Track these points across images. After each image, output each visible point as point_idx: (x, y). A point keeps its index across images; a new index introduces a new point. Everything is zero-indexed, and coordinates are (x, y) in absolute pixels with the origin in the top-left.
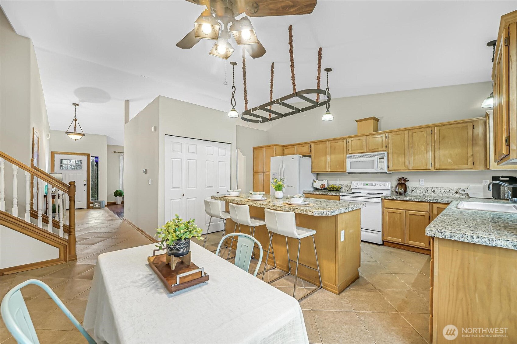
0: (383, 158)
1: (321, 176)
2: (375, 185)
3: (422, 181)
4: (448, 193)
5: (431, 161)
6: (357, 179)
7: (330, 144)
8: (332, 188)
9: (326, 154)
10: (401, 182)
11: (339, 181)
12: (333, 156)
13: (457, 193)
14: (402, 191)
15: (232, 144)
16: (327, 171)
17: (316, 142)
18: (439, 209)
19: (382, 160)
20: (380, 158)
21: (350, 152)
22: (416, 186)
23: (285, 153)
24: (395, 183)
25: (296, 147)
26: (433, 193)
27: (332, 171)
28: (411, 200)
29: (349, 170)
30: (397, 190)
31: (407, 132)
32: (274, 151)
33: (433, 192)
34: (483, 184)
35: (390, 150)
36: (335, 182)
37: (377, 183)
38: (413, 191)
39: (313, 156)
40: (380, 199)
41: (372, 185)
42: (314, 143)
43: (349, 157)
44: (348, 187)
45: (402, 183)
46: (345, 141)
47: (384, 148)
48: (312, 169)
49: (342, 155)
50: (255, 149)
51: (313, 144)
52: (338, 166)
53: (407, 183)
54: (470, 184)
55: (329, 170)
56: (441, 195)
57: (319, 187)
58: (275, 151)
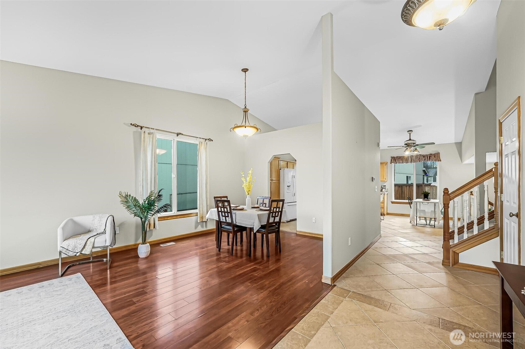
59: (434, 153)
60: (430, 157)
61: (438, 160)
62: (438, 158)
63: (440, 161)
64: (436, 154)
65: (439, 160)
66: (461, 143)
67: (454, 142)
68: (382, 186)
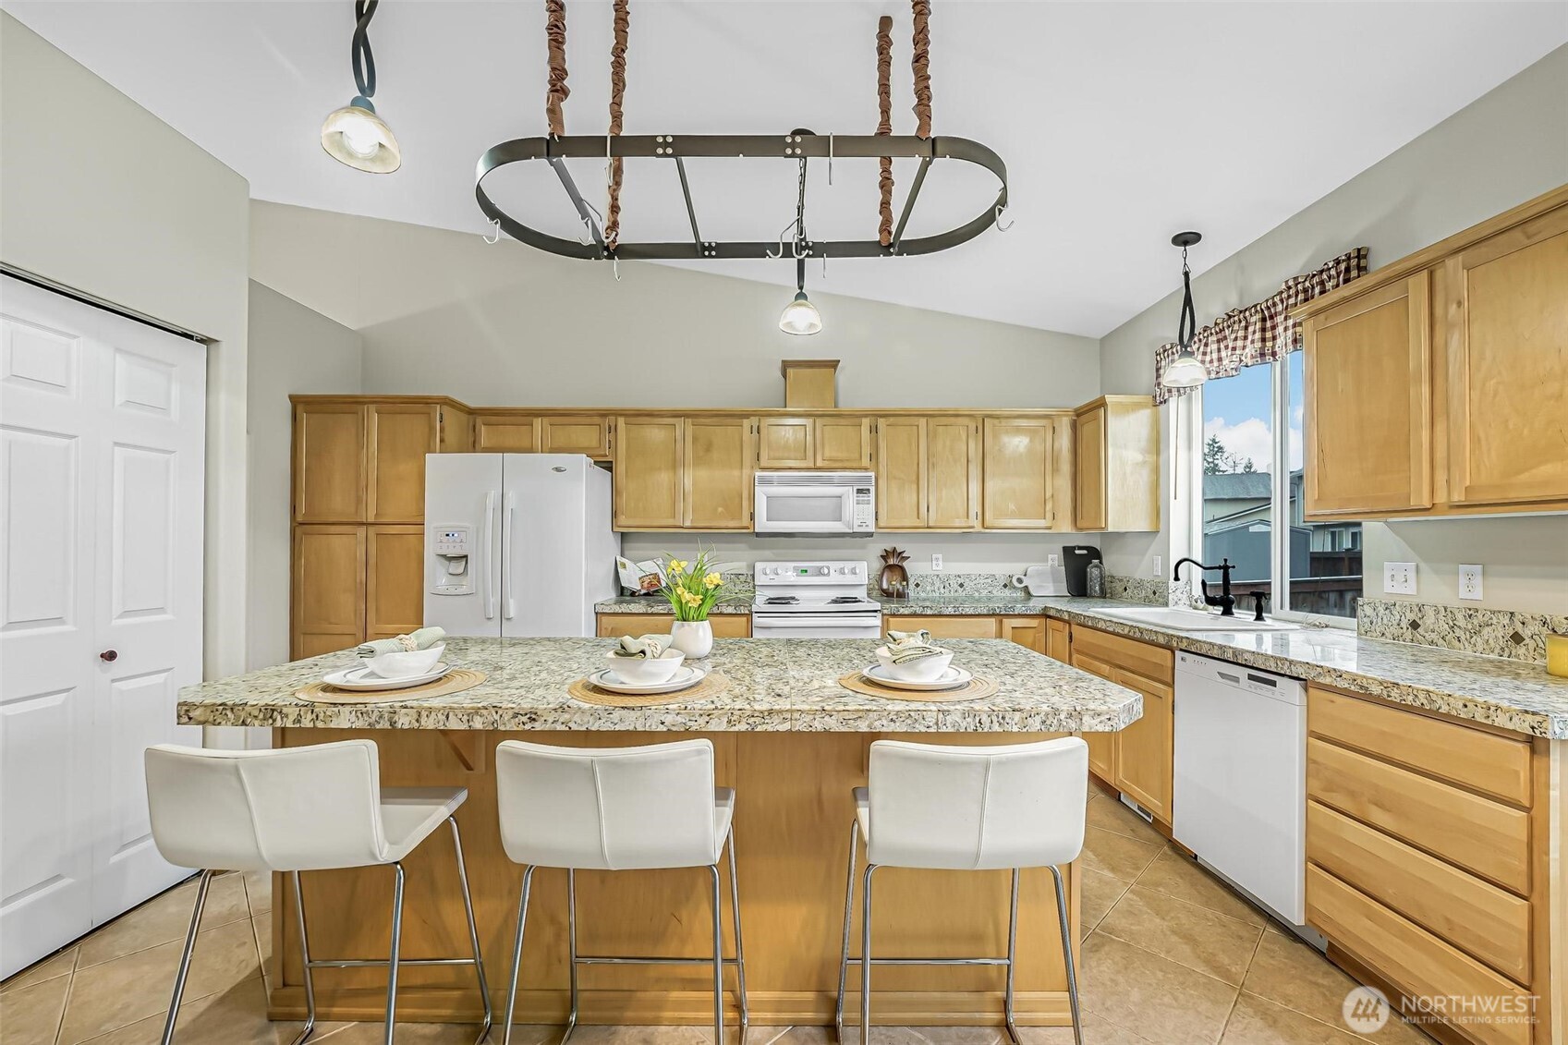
0: (866, 491)
1: (638, 545)
2: (828, 574)
3: (937, 559)
4: (990, 589)
5: (975, 507)
6: (767, 553)
7: (690, 430)
9: (675, 464)
10: (891, 561)
12: (703, 473)
13: (1005, 586)
14: (897, 585)
15: (224, 350)
16: (678, 524)
17: (633, 414)
18: (1015, 630)
19: (863, 497)
20: (858, 490)
21: (764, 463)
22: (924, 573)
23: (483, 442)
24: (878, 564)
25: (537, 422)
26: (960, 590)
27: (695, 525)
28: (957, 613)
29: (763, 524)
30: (885, 586)
31: (923, 421)
32: (432, 428)
33: (961, 585)
34: (1050, 562)
35: (882, 469)
37: (834, 565)
38: (917, 585)
39: (621, 468)
40: (879, 615)
41: (819, 573)
42: (625, 417)
43: (764, 481)
45: (893, 564)
46: (746, 423)
47: (865, 462)
48: (614, 515)
49: (736, 473)
50: (300, 404)
51: (621, 421)
52: (720, 509)
53: (905, 564)
54: (1028, 564)
55: (688, 524)
56: (977, 594)
57: (636, 586)
58: (442, 430)
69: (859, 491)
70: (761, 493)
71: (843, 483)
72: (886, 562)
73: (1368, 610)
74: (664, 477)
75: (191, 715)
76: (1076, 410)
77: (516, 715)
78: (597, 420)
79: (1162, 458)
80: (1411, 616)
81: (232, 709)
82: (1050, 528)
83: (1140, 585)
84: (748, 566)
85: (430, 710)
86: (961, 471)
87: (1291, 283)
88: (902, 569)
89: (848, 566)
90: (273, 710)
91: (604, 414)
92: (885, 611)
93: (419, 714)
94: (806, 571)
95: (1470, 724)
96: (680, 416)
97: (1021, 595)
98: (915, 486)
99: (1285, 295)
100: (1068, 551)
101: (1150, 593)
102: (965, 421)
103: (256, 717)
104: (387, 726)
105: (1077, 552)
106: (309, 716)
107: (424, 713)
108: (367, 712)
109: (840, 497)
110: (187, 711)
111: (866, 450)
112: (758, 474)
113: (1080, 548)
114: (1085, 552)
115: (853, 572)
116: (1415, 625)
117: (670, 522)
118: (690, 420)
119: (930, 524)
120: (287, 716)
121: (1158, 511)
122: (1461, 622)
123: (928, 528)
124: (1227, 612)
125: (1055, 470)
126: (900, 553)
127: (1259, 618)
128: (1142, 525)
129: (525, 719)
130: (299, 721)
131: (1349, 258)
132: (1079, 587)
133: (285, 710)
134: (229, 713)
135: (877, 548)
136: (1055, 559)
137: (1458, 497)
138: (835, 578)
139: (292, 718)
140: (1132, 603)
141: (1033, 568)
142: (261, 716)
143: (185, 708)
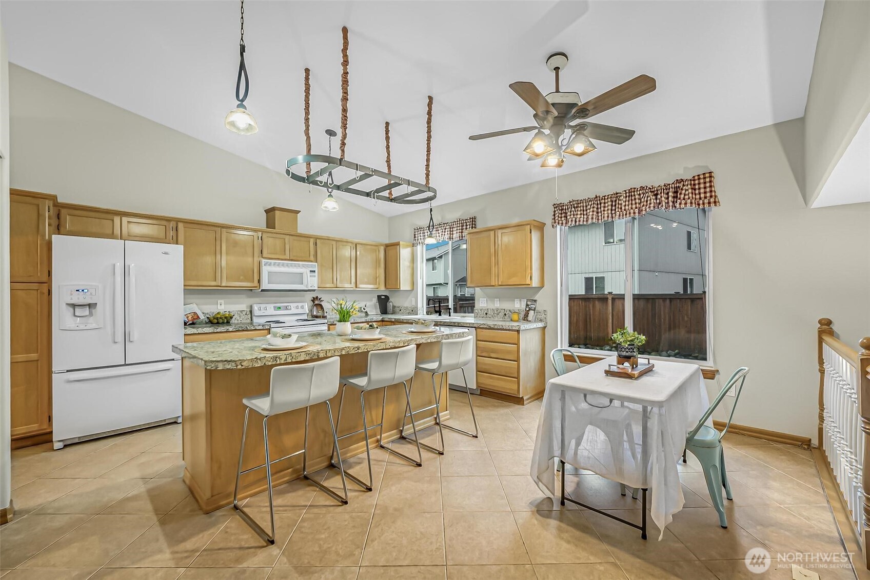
0: (314, 272)
2: (291, 309)
5: (353, 280)
7: (223, 234)
8: (221, 318)
9: (216, 253)
10: (316, 302)
11: (223, 305)
12: (232, 258)
13: (359, 311)
14: (320, 312)
16: (217, 285)
17: (188, 223)
19: (313, 274)
21: (265, 255)
29: (265, 285)
30: (315, 313)
31: (334, 243)
34: (374, 302)
36: (215, 306)
37: (293, 305)
38: (327, 312)
40: (326, 325)
41: (286, 308)
42: (184, 222)
43: (266, 265)
44: (242, 315)
45: (317, 304)
46: (255, 235)
47: (312, 258)
51: (181, 225)
52: (242, 277)
55: (222, 284)
58: (49, 217)
59: (691, 178)
60: (676, 192)
61: (706, 201)
62: (705, 193)
63: (715, 202)
64: (699, 179)
65: (712, 200)
66: (801, 122)
67: (770, 122)
68: (529, 303)
69: (311, 271)
70: (265, 270)
71: (303, 266)
72: (314, 303)
73: (476, 311)
74: (209, 260)
75: (242, 364)
76: (386, 244)
77: (354, 349)
78: (164, 223)
79: (415, 265)
80: (486, 312)
81: (260, 359)
82: (377, 288)
83: (406, 308)
84: (247, 307)
85: (330, 350)
86: (348, 264)
87: (458, 220)
88: (321, 305)
89: (300, 305)
90: (276, 358)
91: (168, 220)
92: (329, 323)
93: (326, 352)
94: (280, 308)
95: (509, 330)
96: (218, 227)
97: (364, 315)
98: (331, 270)
99: (456, 223)
100: (379, 297)
101: (411, 311)
102: (350, 244)
103: (269, 361)
104: (317, 357)
105: (382, 297)
106: (290, 358)
107: (328, 351)
108: (310, 354)
109: (302, 273)
110: (241, 363)
111: (312, 252)
112: (264, 261)
113: (383, 296)
114: (384, 297)
115: (302, 307)
116: (486, 314)
117: (214, 283)
118: (225, 229)
119: (338, 286)
120: (281, 359)
121: (413, 283)
122: (495, 312)
123: (337, 287)
124: (440, 315)
125: (379, 266)
126: (320, 299)
127: (450, 316)
128: (408, 288)
129: (356, 349)
130: (286, 360)
131: (472, 218)
132: (384, 311)
133: (281, 357)
134: (259, 361)
135: (311, 296)
136: (375, 300)
137: (500, 283)
138: (294, 311)
139: (283, 359)
140: (403, 314)
141: (368, 304)
142: (272, 360)
143: (240, 362)
